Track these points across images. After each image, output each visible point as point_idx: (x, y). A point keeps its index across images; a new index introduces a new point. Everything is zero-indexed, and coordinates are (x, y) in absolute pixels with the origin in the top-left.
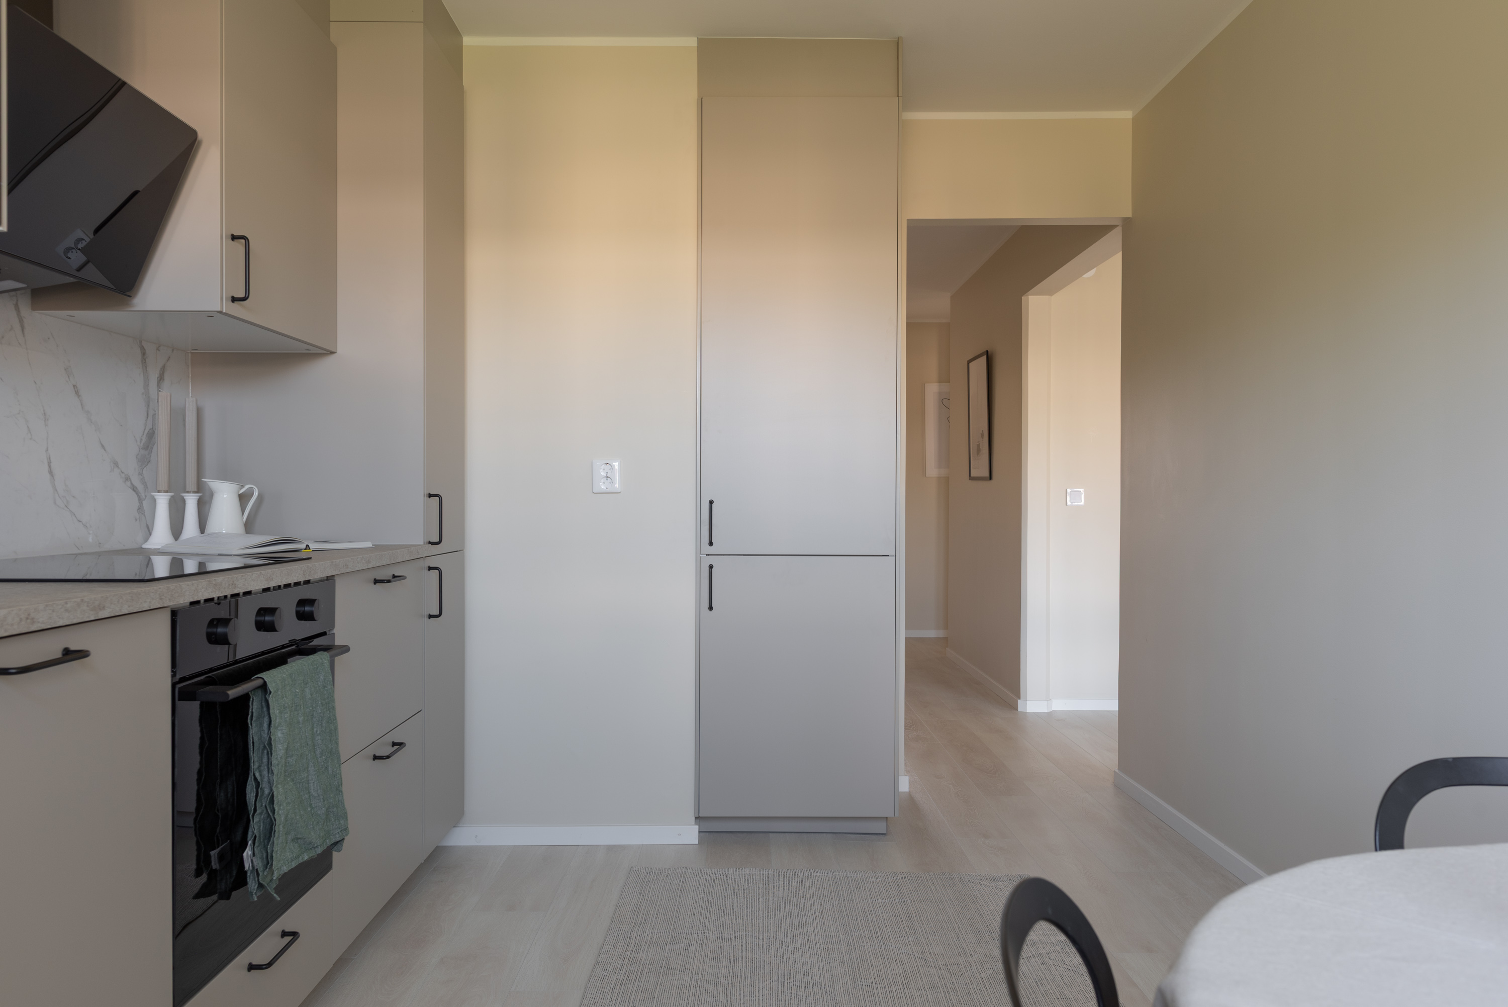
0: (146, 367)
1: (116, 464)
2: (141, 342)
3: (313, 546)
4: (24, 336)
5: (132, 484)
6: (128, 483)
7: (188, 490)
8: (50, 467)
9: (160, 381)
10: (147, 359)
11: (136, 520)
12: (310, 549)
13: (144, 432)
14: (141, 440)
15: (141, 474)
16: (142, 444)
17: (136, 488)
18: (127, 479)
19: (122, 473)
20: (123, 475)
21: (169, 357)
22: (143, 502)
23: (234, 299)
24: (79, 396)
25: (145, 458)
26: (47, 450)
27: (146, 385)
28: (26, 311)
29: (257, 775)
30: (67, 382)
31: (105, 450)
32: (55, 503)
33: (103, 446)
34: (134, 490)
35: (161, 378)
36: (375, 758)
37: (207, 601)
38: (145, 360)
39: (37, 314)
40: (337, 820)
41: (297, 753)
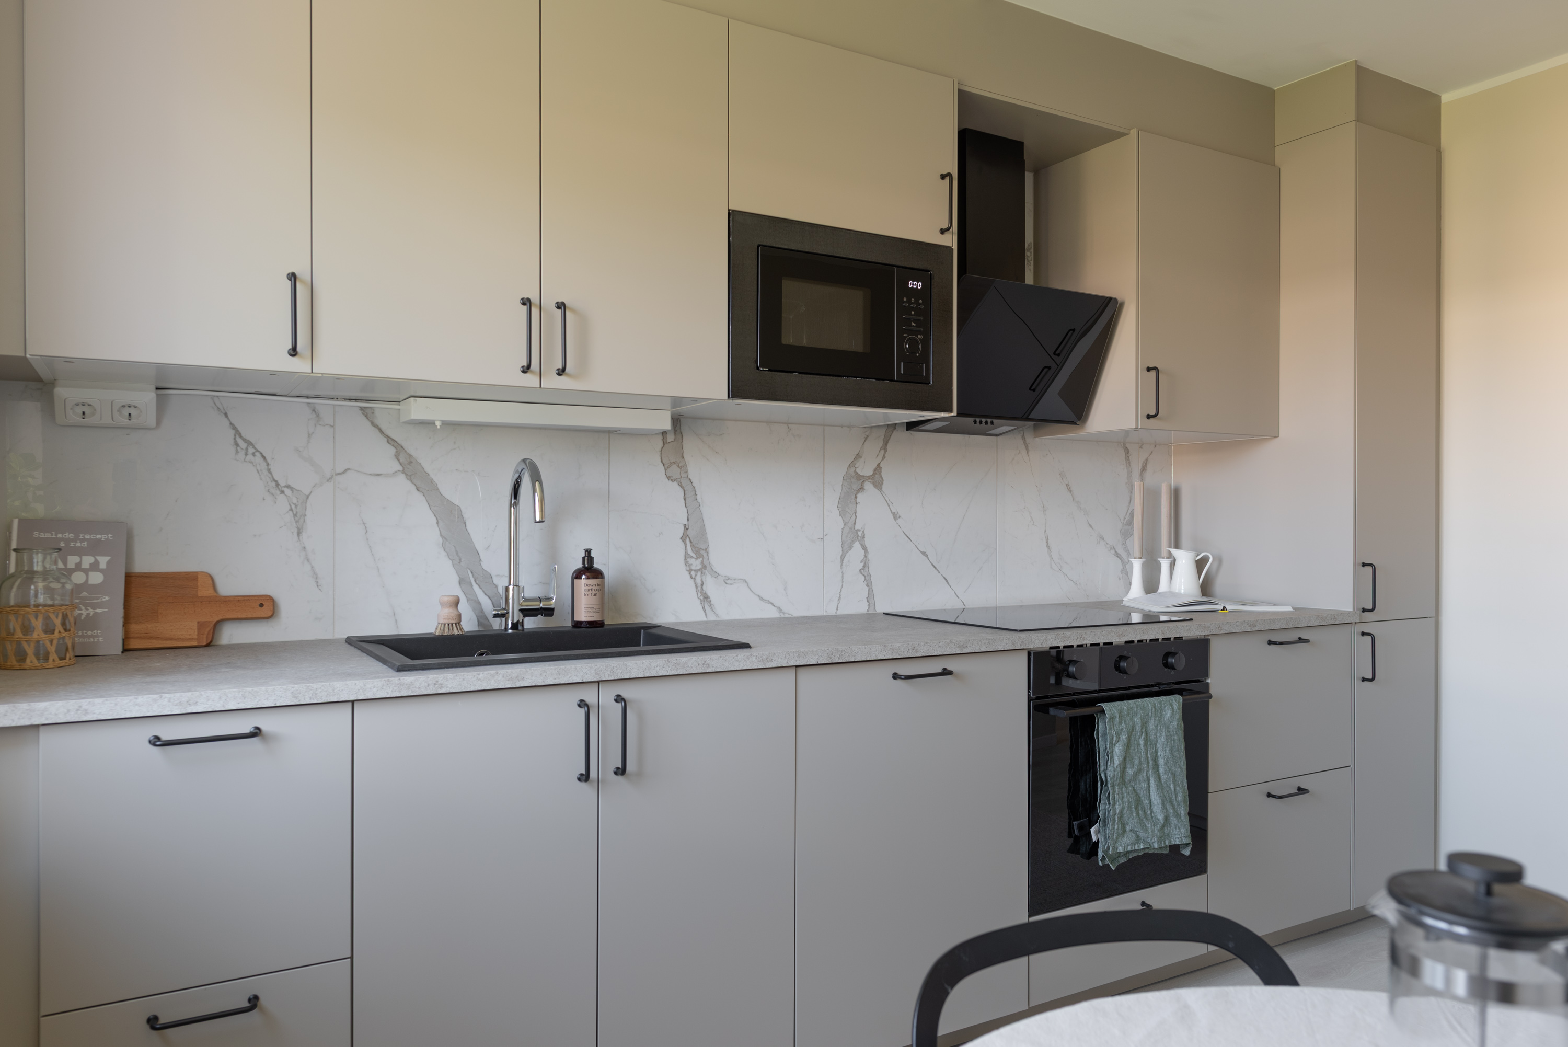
0: (1129, 463)
1: (1102, 538)
2: (1125, 444)
3: (1230, 608)
4: (1028, 456)
5: (1116, 552)
6: (1113, 552)
7: (1162, 556)
8: (1047, 543)
9: (1143, 471)
10: (1130, 457)
11: (1120, 579)
12: (1226, 610)
13: (1127, 512)
14: (1125, 518)
15: (1124, 544)
16: (1125, 521)
17: (1120, 555)
18: (1113, 548)
19: (1107, 544)
20: (1108, 546)
21: (1152, 452)
22: (1126, 566)
23: (1149, 417)
24: (1070, 491)
25: (1127, 534)
26: (1045, 531)
27: (1130, 476)
28: (1029, 439)
29: (1103, 776)
30: (1061, 483)
31: (1092, 528)
32: (1051, 568)
33: (1090, 525)
34: (1118, 556)
35: (1144, 469)
36: (1269, 795)
37: (1078, 646)
38: (1129, 457)
39: (1038, 439)
40: (1177, 828)
41: (1136, 767)
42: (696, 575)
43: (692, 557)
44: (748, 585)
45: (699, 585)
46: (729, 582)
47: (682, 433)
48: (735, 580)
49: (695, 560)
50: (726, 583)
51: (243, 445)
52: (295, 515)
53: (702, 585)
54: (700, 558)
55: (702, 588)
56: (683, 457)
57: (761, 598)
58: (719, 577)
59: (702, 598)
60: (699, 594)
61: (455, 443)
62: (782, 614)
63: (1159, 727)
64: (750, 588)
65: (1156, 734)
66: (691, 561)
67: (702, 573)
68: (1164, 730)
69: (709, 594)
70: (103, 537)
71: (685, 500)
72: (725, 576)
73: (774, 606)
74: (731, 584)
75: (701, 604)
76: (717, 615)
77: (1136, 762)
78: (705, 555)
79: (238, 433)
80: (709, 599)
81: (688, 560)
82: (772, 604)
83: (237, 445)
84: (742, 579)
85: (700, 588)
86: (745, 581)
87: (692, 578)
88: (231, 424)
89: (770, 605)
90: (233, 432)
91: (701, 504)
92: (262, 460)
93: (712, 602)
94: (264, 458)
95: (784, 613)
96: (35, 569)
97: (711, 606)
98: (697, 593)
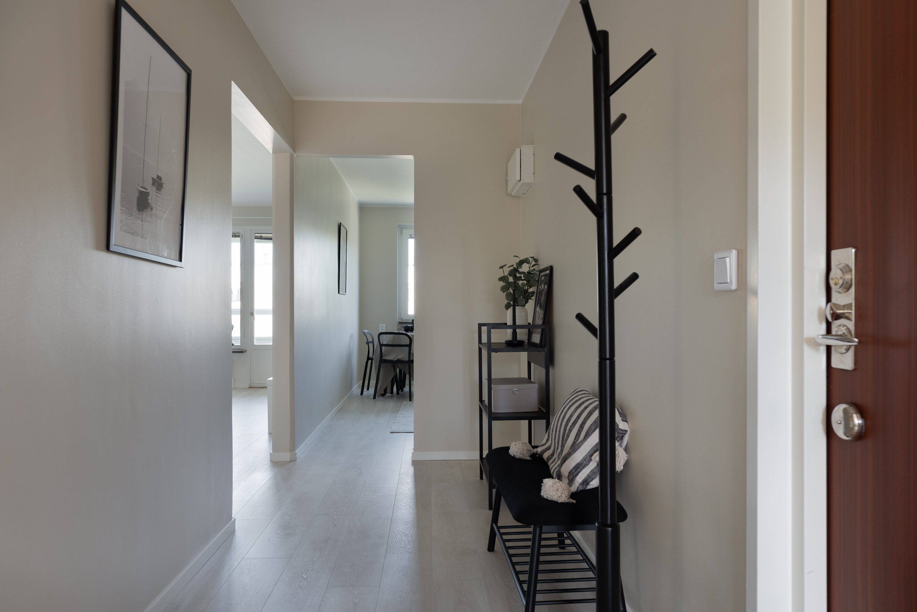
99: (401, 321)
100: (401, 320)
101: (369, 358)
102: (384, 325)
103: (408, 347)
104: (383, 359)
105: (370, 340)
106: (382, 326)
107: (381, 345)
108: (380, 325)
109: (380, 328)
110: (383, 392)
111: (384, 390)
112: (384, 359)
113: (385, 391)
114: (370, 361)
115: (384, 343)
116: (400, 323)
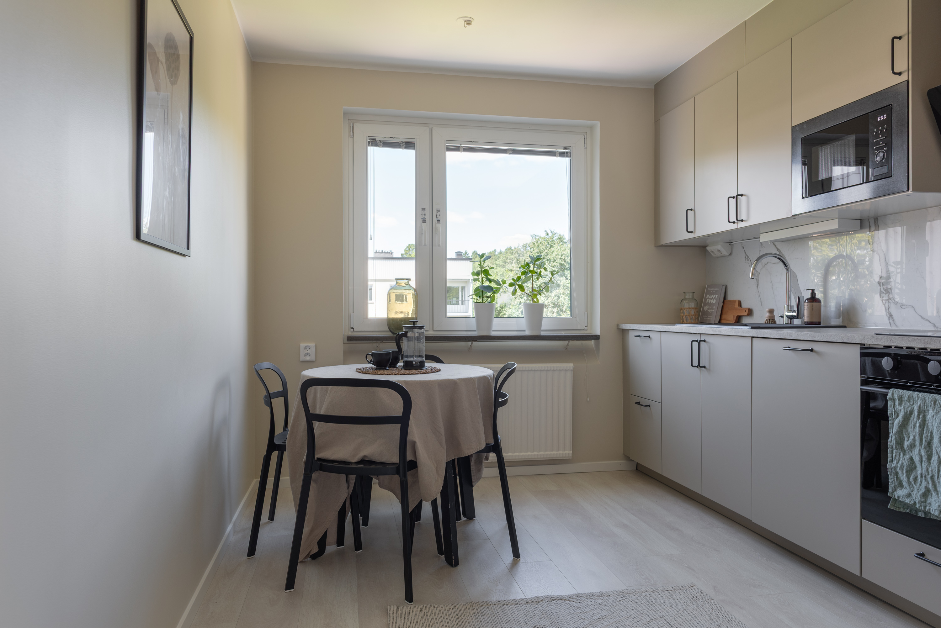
40: (935, 502)
41: (910, 441)
42: (885, 303)
43: (883, 293)
44: (914, 309)
45: (887, 308)
46: (903, 307)
47: (878, 225)
48: (907, 306)
49: (885, 294)
50: (902, 308)
51: (747, 257)
52: (757, 280)
53: (889, 308)
54: (887, 293)
55: (889, 310)
56: (879, 238)
57: (922, 318)
58: (898, 304)
59: (889, 316)
60: (887, 314)
61: (795, 247)
62: (936, 328)
63: (934, 418)
64: (915, 311)
65: (932, 423)
66: (883, 295)
67: (888, 302)
68: (937, 421)
69: (892, 314)
70: (717, 289)
71: (880, 261)
72: (901, 304)
73: (931, 323)
74: (904, 308)
75: (888, 319)
76: (897, 326)
77: (911, 437)
78: (890, 291)
79: (746, 254)
80: (892, 317)
81: (882, 294)
82: (930, 322)
83: (746, 257)
84: (911, 306)
85: (887, 310)
86: (913, 307)
87: (883, 304)
88: (745, 251)
89: (928, 322)
90: (745, 253)
91: (888, 263)
92: (750, 262)
93: (894, 319)
94: (751, 261)
95: (937, 328)
96: (686, 298)
97: (893, 320)
98: (886, 313)
99: (350, 334)
100: (352, 332)
101: (272, 446)
102: (312, 345)
103: (399, 425)
104: (317, 456)
105: (276, 387)
106: (306, 348)
107: (311, 418)
108: (303, 345)
109: (303, 352)
110: (316, 550)
111: (318, 542)
112: (319, 459)
113: (322, 543)
114: (275, 454)
115: (317, 412)
116: (350, 339)
